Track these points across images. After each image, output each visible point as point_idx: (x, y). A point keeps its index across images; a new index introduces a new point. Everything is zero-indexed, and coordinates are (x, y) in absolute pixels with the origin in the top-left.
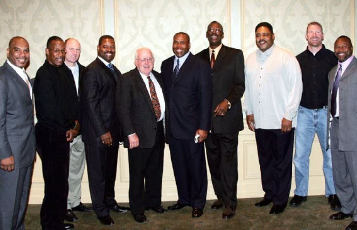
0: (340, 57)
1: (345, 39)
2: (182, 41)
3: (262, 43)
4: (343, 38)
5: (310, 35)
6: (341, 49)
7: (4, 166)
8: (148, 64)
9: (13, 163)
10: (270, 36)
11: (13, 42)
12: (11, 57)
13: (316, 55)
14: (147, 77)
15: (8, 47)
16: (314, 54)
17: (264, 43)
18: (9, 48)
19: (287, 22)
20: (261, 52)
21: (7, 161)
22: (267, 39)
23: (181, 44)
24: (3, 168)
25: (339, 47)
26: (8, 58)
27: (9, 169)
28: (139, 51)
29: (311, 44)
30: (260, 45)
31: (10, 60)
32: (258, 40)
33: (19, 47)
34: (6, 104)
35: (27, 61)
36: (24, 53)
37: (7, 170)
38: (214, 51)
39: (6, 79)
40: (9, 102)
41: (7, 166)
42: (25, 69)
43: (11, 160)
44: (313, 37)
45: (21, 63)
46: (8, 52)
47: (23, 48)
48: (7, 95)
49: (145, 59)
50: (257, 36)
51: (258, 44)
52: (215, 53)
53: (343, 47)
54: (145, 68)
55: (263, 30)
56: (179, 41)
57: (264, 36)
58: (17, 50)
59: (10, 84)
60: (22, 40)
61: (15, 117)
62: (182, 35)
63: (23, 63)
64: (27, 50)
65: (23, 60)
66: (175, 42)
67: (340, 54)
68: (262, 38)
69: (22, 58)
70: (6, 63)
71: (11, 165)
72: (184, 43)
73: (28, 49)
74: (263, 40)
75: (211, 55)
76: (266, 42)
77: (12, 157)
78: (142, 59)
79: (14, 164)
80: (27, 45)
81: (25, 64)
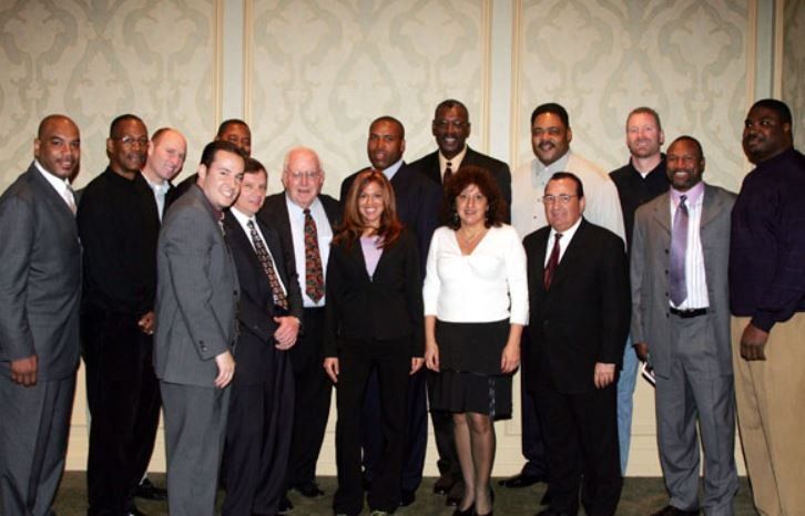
0: (679, 178)
1: (692, 144)
2: (387, 135)
3: (547, 147)
4: (685, 141)
5: (633, 137)
6: (680, 162)
7: (17, 374)
8: (307, 184)
9: (34, 369)
10: (562, 135)
11: (49, 127)
12: (42, 155)
13: (647, 176)
14: (302, 210)
15: (36, 135)
16: (644, 175)
17: (550, 148)
18: (40, 138)
19: (611, 105)
20: (542, 165)
21: (23, 365)
22: (556, 139)
23: (384, 140)
24: (14, 377)
25: (677, 159)
26: (36, 157)
27: (27, 382)
28: (292, 156)
29: (635, 154)
30: (542, 153)
31: (40, 162)
32: (538, 141)
33: (62, 137)
34: (31, 251)
35: (74, 165)
36: (72, 150)
37: (23, 382)
38: (449, 164)
39: (34, 200)
40: (35, 248)
41: (24, 376)
42: (71, 181)
43: (31, 363)
44: (638, 140)
45: (64, 168)
46: (37, 147)
47: (68, 139)
48: (34, 233)
49: (301, 174)
50: (535, 132)
51: (538, 149)
52: (452, 168)
53: (684, 160)
54: (300, 191)
55: (548, 120)
56: (380, 134)
57: (551, 133)
58: (56, 143)
59: (41, 210)
60: (66, 121)
61: (44, 276)
62: (387, 123)
63: (67, 169)
64: (76, 143)
65: (68, 163)
66: (373, 136)
67: (679, 174)
68: (546, 137)
69: (67, 160)
70: (33, 167)
71: (30, 374)
72: (391, 139)
73: (79, 140)
74: (548, 142)
75: (443, 170)
76: (553, 146)
77: (34, 358)
78: (297, 173)
79: (37, 371)
80: (77, 132)
81: (71, 171)
